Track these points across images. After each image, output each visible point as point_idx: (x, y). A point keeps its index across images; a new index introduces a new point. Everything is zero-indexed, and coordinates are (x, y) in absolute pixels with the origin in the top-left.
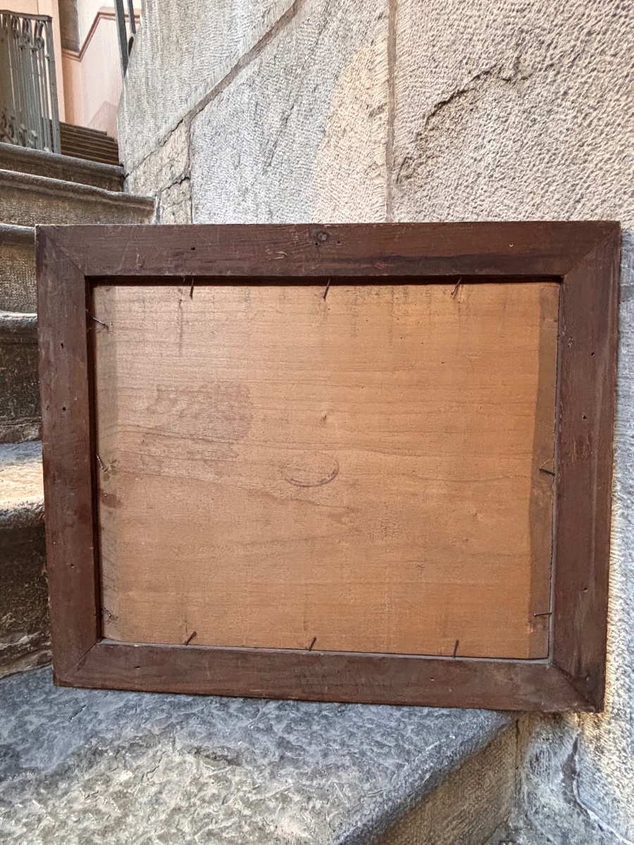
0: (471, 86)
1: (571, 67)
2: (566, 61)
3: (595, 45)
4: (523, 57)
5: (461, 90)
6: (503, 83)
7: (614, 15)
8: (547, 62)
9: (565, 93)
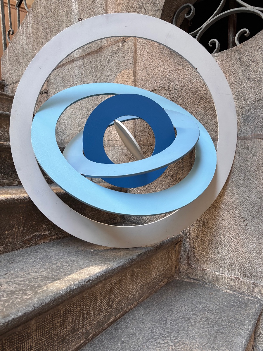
0: (158, 89)
1: (181, 91)
2: (180, 89)
3: (185, 88)
4: (170, 86)
5: (155, 89)
6: (165, 90)
7: (189, 83)
8: (175, 88)
9: (180, 96)
